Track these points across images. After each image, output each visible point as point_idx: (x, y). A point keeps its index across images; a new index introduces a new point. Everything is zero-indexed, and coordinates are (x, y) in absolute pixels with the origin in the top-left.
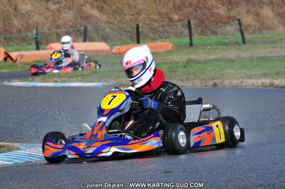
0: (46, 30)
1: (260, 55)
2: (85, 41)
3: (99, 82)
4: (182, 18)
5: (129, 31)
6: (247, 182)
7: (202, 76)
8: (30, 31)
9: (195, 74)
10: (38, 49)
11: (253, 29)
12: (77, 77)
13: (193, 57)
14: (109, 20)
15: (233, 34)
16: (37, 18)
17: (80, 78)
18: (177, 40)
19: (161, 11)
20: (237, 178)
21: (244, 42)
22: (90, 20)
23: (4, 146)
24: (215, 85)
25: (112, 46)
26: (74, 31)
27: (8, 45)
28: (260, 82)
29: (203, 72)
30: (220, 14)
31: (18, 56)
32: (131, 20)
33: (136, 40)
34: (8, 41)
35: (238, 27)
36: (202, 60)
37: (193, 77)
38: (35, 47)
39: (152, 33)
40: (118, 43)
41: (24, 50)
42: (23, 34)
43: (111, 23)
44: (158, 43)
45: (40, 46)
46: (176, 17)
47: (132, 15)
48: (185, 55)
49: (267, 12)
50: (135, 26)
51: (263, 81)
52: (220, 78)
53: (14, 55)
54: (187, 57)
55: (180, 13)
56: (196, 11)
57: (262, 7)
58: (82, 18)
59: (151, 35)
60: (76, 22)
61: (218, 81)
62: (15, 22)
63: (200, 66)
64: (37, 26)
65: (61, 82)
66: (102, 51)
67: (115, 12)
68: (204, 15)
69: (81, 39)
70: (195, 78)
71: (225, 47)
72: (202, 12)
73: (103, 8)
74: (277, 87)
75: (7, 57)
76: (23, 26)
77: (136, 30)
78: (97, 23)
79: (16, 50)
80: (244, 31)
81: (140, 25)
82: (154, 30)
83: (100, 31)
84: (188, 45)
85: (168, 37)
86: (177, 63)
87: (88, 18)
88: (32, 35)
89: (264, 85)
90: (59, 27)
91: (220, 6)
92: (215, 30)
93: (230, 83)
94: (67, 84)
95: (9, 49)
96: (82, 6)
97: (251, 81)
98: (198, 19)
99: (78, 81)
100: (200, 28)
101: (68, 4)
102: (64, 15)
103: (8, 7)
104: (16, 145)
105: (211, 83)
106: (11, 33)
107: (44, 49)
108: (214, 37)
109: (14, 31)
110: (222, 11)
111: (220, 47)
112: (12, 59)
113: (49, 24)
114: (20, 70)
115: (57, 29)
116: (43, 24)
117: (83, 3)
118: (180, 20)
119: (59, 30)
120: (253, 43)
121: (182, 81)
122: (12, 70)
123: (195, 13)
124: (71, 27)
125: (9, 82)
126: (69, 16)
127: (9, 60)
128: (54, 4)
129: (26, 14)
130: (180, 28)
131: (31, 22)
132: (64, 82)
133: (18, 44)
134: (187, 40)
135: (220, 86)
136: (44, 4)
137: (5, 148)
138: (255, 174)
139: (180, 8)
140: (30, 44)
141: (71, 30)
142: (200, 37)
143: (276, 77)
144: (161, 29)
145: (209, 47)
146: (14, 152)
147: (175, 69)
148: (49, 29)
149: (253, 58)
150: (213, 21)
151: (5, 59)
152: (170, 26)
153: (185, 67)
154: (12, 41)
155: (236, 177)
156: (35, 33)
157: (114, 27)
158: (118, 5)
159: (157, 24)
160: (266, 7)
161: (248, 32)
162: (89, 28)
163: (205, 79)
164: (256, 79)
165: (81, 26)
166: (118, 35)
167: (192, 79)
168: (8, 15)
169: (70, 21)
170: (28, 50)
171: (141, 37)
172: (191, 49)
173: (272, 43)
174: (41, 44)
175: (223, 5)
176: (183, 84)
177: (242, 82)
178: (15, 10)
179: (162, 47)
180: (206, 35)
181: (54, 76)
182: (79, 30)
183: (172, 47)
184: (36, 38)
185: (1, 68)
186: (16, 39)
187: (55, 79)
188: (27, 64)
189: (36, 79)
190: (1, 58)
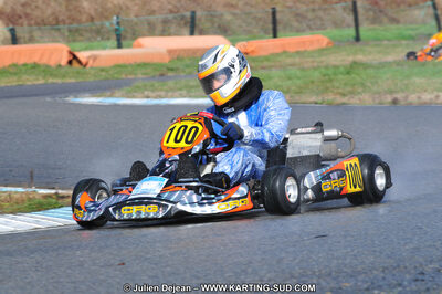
0: (132, 17)
2: (192, 33)
5: (260, 19)
7: (375, 88)
8: (107, 18)
9: (363, 85)
10: (120, 46)
12: (181, 89)
13: (360, 57)
15: (424, 22)
17: (184, 92)
18: (336, 32)
20: (430, 246)
23: (68, 197)
24: (395, 102)
25: (233, 42)
26: (175, 18)
27: (74, 41)
29: (377, 82)
31: (89, 57)
33: (271, 32)
34: (74, 34)
35: (431, 11)
36: (375, 62)
37: (360, 90)
38: (116, 43)
39: (297, 21)
40: (243, 37)
41: (98, 48)
42: (98, 23)
43: (232, 5)
44: (306, 37)
45: (124, 43)
48: (348, 55)
50: (270, 11)
52: (403, 91)
53: (82, 55)
54: (351, 58)
59: (296, 24)
60: (178, 5)
61: (399, 96)
62: (85, 4)
63: (371, 71)
64: (119, 11)
65: (156, 98)
69: (186, 30)
70: (364, 91)
71: (411, 42)
75: (73, 59)
76: (96, 10)
77: (270, 17)
78: (210, 7)
79: (86, 49)
80: (440, 18)
81: (278, 9)
82: (299, 16)
83: (216, 19)
84: (352, 39)
85: (322, 27)
86: (336, 67)
88: (112, 24)
90: (153, 12)
92: (395, 16)
93: (419, 98)
94: (164, 101)
95: (75, 46)
99: (182, 96)
100: (371, 13)
105: (389, 99)
106: (79, 22)
107: (129, 46)
108: (394, 26)
109: (84, 18)
111: (404, 42)
112: (80, 62)
113: (136, 8)
114: (92, 79)
115: (150, 14)
116: (128, 8)
118: (339, 0)
119: (152, 18)
121: (344, 95)
122: (80, 80)
124: (171, 12)
125: (76, 97)
127: (74, 62)
130: (341, 12)
131: (110, 5)
132: (160, 97)
133: (89, 40)
134: (352, 32)
135: (403, 103)
140: (109, 39)
141: (170, 16)
142: (372, 27)
144: (310, 15)
145: (385, 42)
147: (332, 77)
148: (136, 16)
151: (70, 62)
152: (325, 10)
153: (348, 73)
154: (81, 35)
155: (427, 244)
156: (114, 22)
157: (237, 11)
159: (304, 8)
163: (379, 93)
165: (186, 10)
166: (244, 25)
167: (359, 93)
169: (169, 3)
170: (104, 48)
171: (279, 27)
172: (358, 46)
174: (125, 38)
176: (345, 100)
177: (437, 97)
179: (312, 42)
180: (381, 23)
181: (145, 87)
182: (183, 18)
183: (328, 43)
184: (117, 30)
185: (64, 76)
186: (86, 31)
187: (146, 93)
188: (102, 70)
189: (118, 93)
190: (64, 62)
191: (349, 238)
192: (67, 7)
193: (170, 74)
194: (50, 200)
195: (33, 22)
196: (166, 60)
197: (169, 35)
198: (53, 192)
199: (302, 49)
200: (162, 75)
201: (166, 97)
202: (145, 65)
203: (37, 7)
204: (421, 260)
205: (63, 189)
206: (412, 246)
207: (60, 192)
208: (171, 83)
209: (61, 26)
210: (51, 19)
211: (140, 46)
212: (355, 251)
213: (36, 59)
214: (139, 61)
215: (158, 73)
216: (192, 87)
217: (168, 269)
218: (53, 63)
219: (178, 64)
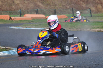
0: (24, 10)
1: (97, 21)
2: (37, 14)
3: (41, 28)
4: (70, 7)
5: (52, 11)
6: (91, 64)
8: (18, 10)
9: (74, 26)
10: (21, 16)
11: (94, 12)
12: (34, 26)
14: (45, 7)
15: (88, 13)
16: (21, 6)
17: (35, 27)
18: (68, 15)
19: (63, 5)
20: (87, 62)
21: (91, 16)
22: (39, 7)
23: (8, 48)
24: (81, 30)
25: (46, 16)
27: (10, 14)
28: (96, 30)
29: (77, 26)
30: (84, 6)
31: (14, 18)
32: (53, 7)
35: (89, 11)
37: (73, 27)
38: (20, 15)
40: (48, 15)
41: (16, 16)
42: (16, 11)
43: (46, 8)
44: (62, 16)
45: (22, 15)
46: (68, 7)
47: (53, 6)
49: (100, 6)
50: (54, 10)
51: (98, 29)
53: (12, 18)
55: (70, 5)
56: (75, 5)
57: (98, 5)
58: (36, 6)
59: (60, 13)
60: (34, 8)
61: (82, 29)
62: (13, 7)
64: (20, 8)
66: (43, 18)
67: (47, 5)
68: (78, 6)
69: (36, 13)
72: (77, 6)
73: (43, 3)
74: (102, 32)
75: (10, 18)
76: (16, 8)
78: (41, 8)
79: (13, 16)
80: (92, 13)
81: (56, 9)
83: (42, 11)
85: (65, 14)
87: (38, 6)
88: (19, 11)
89: (98, 31)
90: (28, 9)
91: (84, 4)
93: (86, 30)
94: (30, 28)
95: (11, 16)
96: (36, 2)
97: (93, 30)
98: (76, 8)
101: (31, 1)
102: (30, 5)
103: (11, 2)
104: (12, 48)
105: (80, 30)
106: (12, 10)
107: (23, 16)
109: (13, 10)
110: (84, 5)
113: (25, 8)
114: (14, 23)
116: (23, 8)
117: (36, 1)
118: (70, 8)
119: (28, 10)
120: (95, 17)
121: (70, 28)
122: (12, 23)
123: (75, 6)
124: (32, 9)
125: (11, 27)
126: (32, 5)
127: (11, 19)
128: (27, 1)
129: (17, 4)
130: (70, 11)
131: (19, 7)
132: (29, 27)
133: (14, 14)
134: (72, 15)
135: (83, 31)
136: (23, 1)
137: (8, 49)
138: (94, 61)
139: (70, 4)
140: (18, 14)
143: (102, 28)
144: (63, 11)
146: (11, 51)
147: (67, 24)
148: (25, 10)
149: (94, 22)
150: (81, 9)
151: (10, 19)
152: (66, 10)
155: (87, 61)
156: (20, 11)
157: (47, 9)
158: (49, 2)
159: (62, 9)
160: (99, 4)
161: (93, 13)
162: (38, 10)
163: (78, 28)
164: (95, 29)
165: (36, 9)
166: (48, 12)
167: (73, 28)
168: (11, 4)
169: (32, 7)
170: (17, 16)
171: (56, 13)
173: (101, 17)
175: (85, 3)
176: (70, 29)
177: (90, 30)
178: (14, 3)
181: (26, 25)
182: (35, 10)
183: (67, 17)
184: (20, 12)
185: (8, 22)
186: (13, 12)
187: (26, 26)
188: (17, 21)
189: (20, 26)
190: (8, 19)
191: (70, 60)
192: (9, 7)
193: (32, 23)
194: (4, 49)
195: (2, 10)
196: (31, 19)
197: (32, 14)
198: (5, 47)
199: (61, 18)
200: (30, 23)
201: (30, 27)
202: (26, 20)
203: (3, 7)
204: (86, 65)
205: (7, 47)
206: (83, 62)
207: (6, 47)
208: (32, 25)
209: (8, 11)
210: (5, 10)
211: (25, 16)
212: (71, 63)
213: (2, 18)
214: (25, 20)
215: (29, 22)
216: (37, 25)
217: (30, 65)
218: (6, 19)
219: (34, 20)
